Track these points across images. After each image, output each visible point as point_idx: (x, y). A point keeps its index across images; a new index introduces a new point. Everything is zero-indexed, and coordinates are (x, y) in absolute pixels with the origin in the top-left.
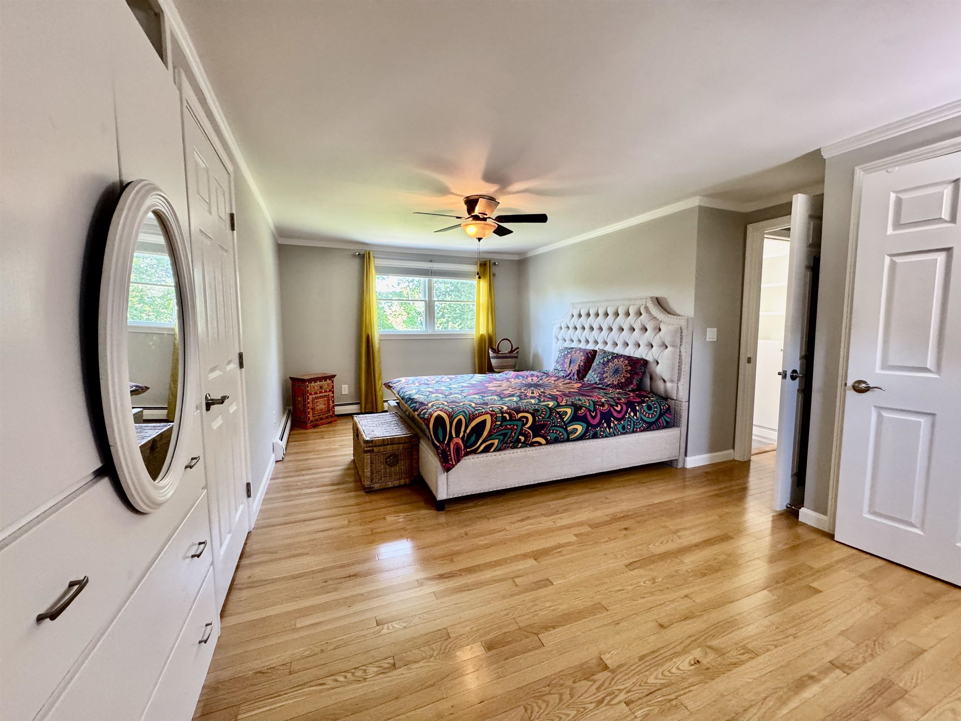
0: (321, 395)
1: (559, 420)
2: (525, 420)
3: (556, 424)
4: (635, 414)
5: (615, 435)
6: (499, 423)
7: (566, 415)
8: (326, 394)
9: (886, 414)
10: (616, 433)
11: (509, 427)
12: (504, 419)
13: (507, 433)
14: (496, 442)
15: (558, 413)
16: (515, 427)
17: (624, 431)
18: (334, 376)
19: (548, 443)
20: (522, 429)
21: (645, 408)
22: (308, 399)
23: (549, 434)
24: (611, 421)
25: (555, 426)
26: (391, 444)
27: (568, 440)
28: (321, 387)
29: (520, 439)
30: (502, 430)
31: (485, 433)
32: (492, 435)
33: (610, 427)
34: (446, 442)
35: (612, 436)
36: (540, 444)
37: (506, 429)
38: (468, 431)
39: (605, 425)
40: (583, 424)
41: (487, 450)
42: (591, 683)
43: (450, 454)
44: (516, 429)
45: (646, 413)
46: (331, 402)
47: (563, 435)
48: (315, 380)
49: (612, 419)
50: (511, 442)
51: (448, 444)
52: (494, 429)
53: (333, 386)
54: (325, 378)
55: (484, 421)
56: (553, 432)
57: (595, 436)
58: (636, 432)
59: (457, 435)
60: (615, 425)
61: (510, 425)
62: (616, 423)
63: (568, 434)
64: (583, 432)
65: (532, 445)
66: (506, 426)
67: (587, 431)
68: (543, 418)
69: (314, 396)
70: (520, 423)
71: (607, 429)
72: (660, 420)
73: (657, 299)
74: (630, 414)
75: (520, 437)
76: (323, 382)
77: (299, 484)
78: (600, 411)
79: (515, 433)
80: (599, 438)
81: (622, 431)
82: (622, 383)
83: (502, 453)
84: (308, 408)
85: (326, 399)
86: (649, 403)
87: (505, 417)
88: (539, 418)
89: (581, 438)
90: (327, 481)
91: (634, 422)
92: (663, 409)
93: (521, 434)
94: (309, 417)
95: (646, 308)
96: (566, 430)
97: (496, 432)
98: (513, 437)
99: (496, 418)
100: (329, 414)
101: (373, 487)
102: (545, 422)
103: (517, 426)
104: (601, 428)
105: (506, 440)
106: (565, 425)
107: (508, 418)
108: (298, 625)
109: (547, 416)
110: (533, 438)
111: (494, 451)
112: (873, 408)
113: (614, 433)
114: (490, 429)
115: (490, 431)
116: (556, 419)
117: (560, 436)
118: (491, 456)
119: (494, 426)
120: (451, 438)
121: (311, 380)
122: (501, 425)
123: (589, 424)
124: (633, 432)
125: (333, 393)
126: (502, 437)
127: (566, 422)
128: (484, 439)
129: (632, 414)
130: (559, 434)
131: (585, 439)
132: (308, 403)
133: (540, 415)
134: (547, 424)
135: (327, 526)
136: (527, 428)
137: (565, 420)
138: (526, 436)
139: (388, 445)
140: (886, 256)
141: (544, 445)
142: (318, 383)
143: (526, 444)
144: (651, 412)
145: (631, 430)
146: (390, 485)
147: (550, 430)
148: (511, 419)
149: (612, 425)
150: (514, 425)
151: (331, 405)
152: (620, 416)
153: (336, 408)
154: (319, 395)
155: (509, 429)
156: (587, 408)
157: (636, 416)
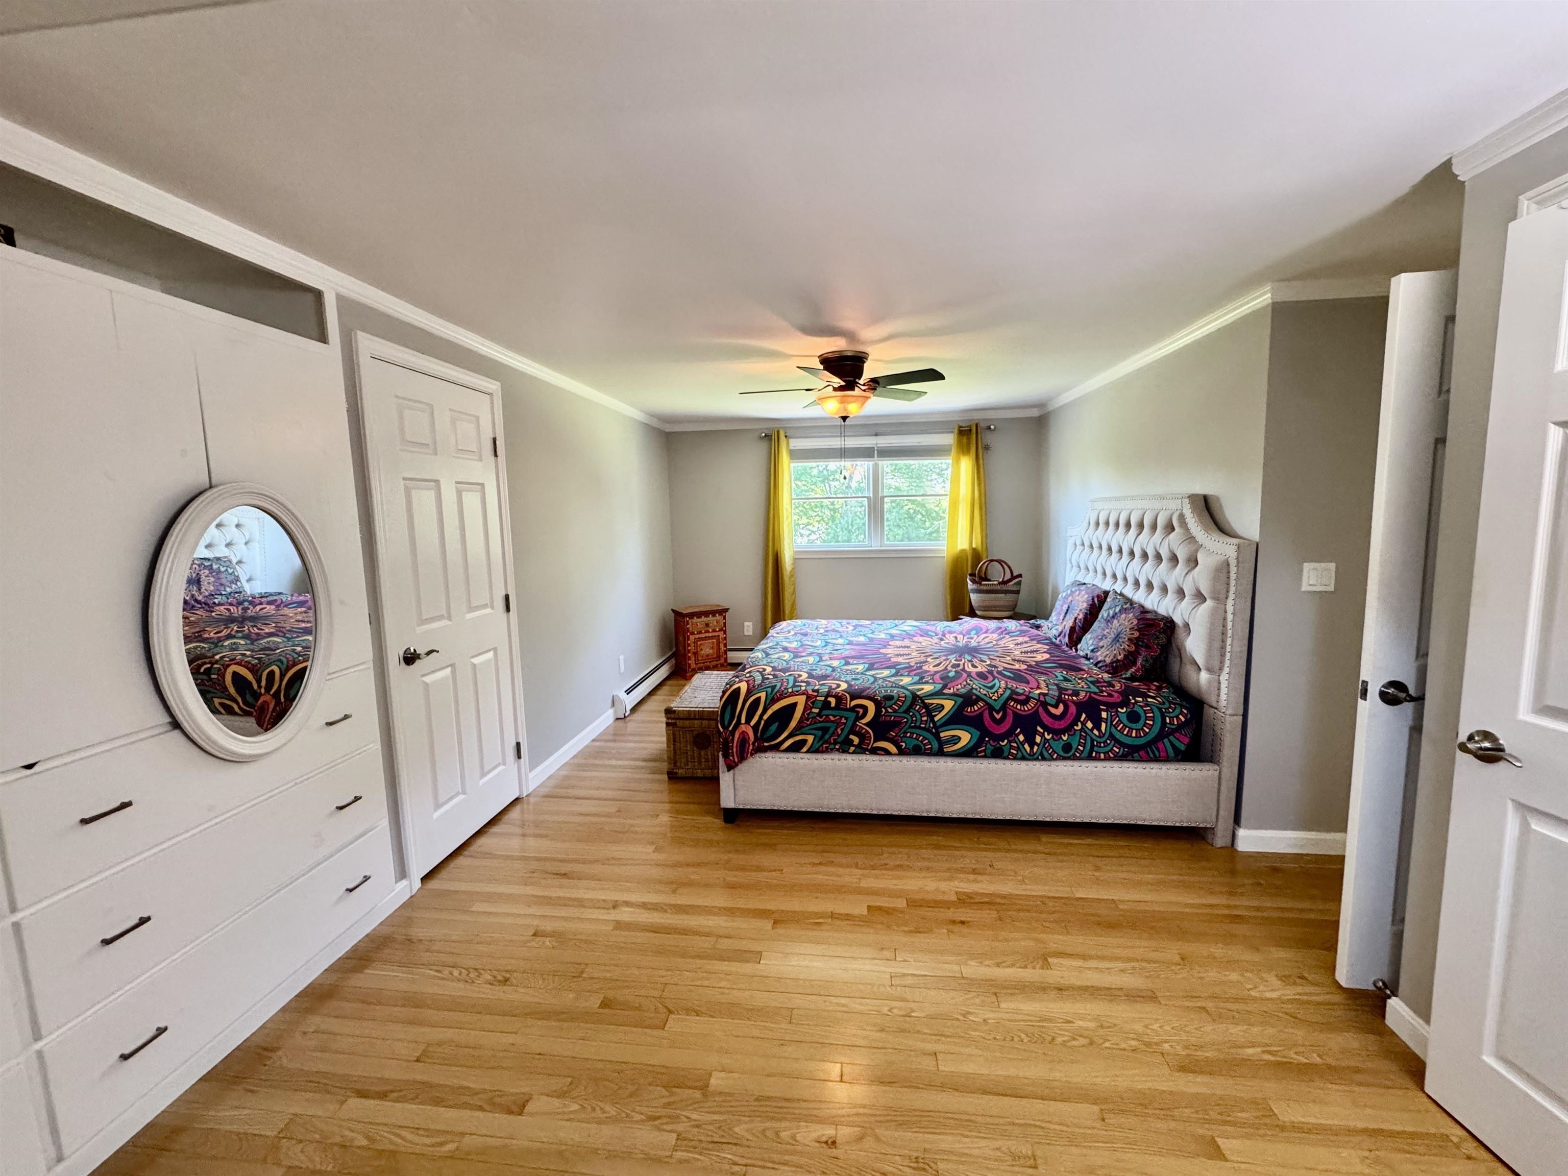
0: (707, 635)
1: (925, 718)
2: (861, 711)
3: (918, 724)
4: (1097, 726)
5: (1044, 759)
6: (816, 711)
7: (940, 711)
8: (714, 634)
9: (1538, 826)
10: (1045, 753)
11: (831, 718)
12: (826, 704)
13: (828, 728)
14: (810, 739)
15: (926, 706)
16: (843, 720)
17: (1068, 753)
18: (726, 610)
19: (902, 752)
20: (854, 725)
21: (1124, 719)
22: (689, 639)
23: (904, 739)
24: (1036, 732)
25: (915, 727)
26: (698, 719)
27: (941, 753)
28: (707, 625)
29: (852, 741)
30: (820, 722)
31: (793, 724)
32: (804, 727)
33: (1032, 744)
34: (730, 729)
35: (1037, 759)
36: (887, 753)
37: (827, 722)
38: (765, 717)
39: (1021, 738)
40: (972, 730)
41: (796, 748)
42: (667, 1093)
43: (732, 746)
44: (845, 724)
45: (1125, 726)
46: (722, 646)
47: (930, 743)
48: (699, 614)
49: (1039, 728)
50: (835, 743)
51: (733, 733)
52: (807, 719)
53: (725, 624)
54: (713, 613)
55: (794, 705)
56: (911, 737)
57: (998, 754)
58: (1097, 759)
59: (748, 721)
60: (1047, 741)
61: (834, 716)
62: (1048, 737)
63: (941, 743)
64: (972, 744)
65: (874, 751)
66: (827, 716)
67: (980, 742)
68: (895, 711)
69: (697, 636)
70: (852, 716)
71: (1027, 746)
72: (1160, 745)
73: (1206, 499)
74: (1084, 724)
75: (852, 737)
76: (711, 618)
77: (613, 751)
78: (1014, 713)
79: (842, 730)
80: (1007, 758)
81: (1062, 753)
82: (1118, 661)
83: (819, 756)
84: (689, 652)
85: (715, 640)
86: (1137, 708)
87: (830, 702)
88: (887, 711)
89: (968, 753)
90: (644, 754)
91: (1092, 741)
92: (1171, 723)
93: (852, 731)
94: (690, 664)
95: (1182, 517)
96: (937, 736)
97: (810, 724)
98: (839, 736)
99: (813, 703)
100: (719, 662)
101: (676, 773)
102: (897, 719)
103: (846, 719)
104: (1009, 742)
105: (827, 736)
106: (935, 726)
107: (833, 705)
108: (473, 909)
109: (902, 710)
110: (875, 741)
111: (808, 752)
112: (1510, 805)
113: (1041, 754)
114: (801, 717)
115: (800, 721)
116: (918, 716)
117: (925, 745)
118: (802, 760)
119: (808, 714)
120: (739, 723)
121: (692, 615)
122: (819, 714)
123: (985, 732)
124: (1090, 758)
125: (725, 633)
126: (819, 733)
127: (938, 724)
128: (792, 732)
129: (1089, 725)
130: (921, 742)
131: (978, 757)
132: (689, 645)
133: (891, 707)
134: (900, 723)
135: (593, 810)
136: (864, 724)
137: (936, 719)
138: (862, 737)
139: (695, 719)
140: (1552, 426)
141: (895, 755)
142: (703, 619)
143: (861, 749)
144: (1139, 725)
145: (1085, 754)
146: (699, 773)
147: (905, 733)
148: (837, 707)
149: (1038, 739)
150: (841, 717)
151: (722, 648)
152: (1058, 725)
153: (730, 654)
154: (703, 636)
155: (832, 722)
156: (987, 703)
157: (1099, 730)
